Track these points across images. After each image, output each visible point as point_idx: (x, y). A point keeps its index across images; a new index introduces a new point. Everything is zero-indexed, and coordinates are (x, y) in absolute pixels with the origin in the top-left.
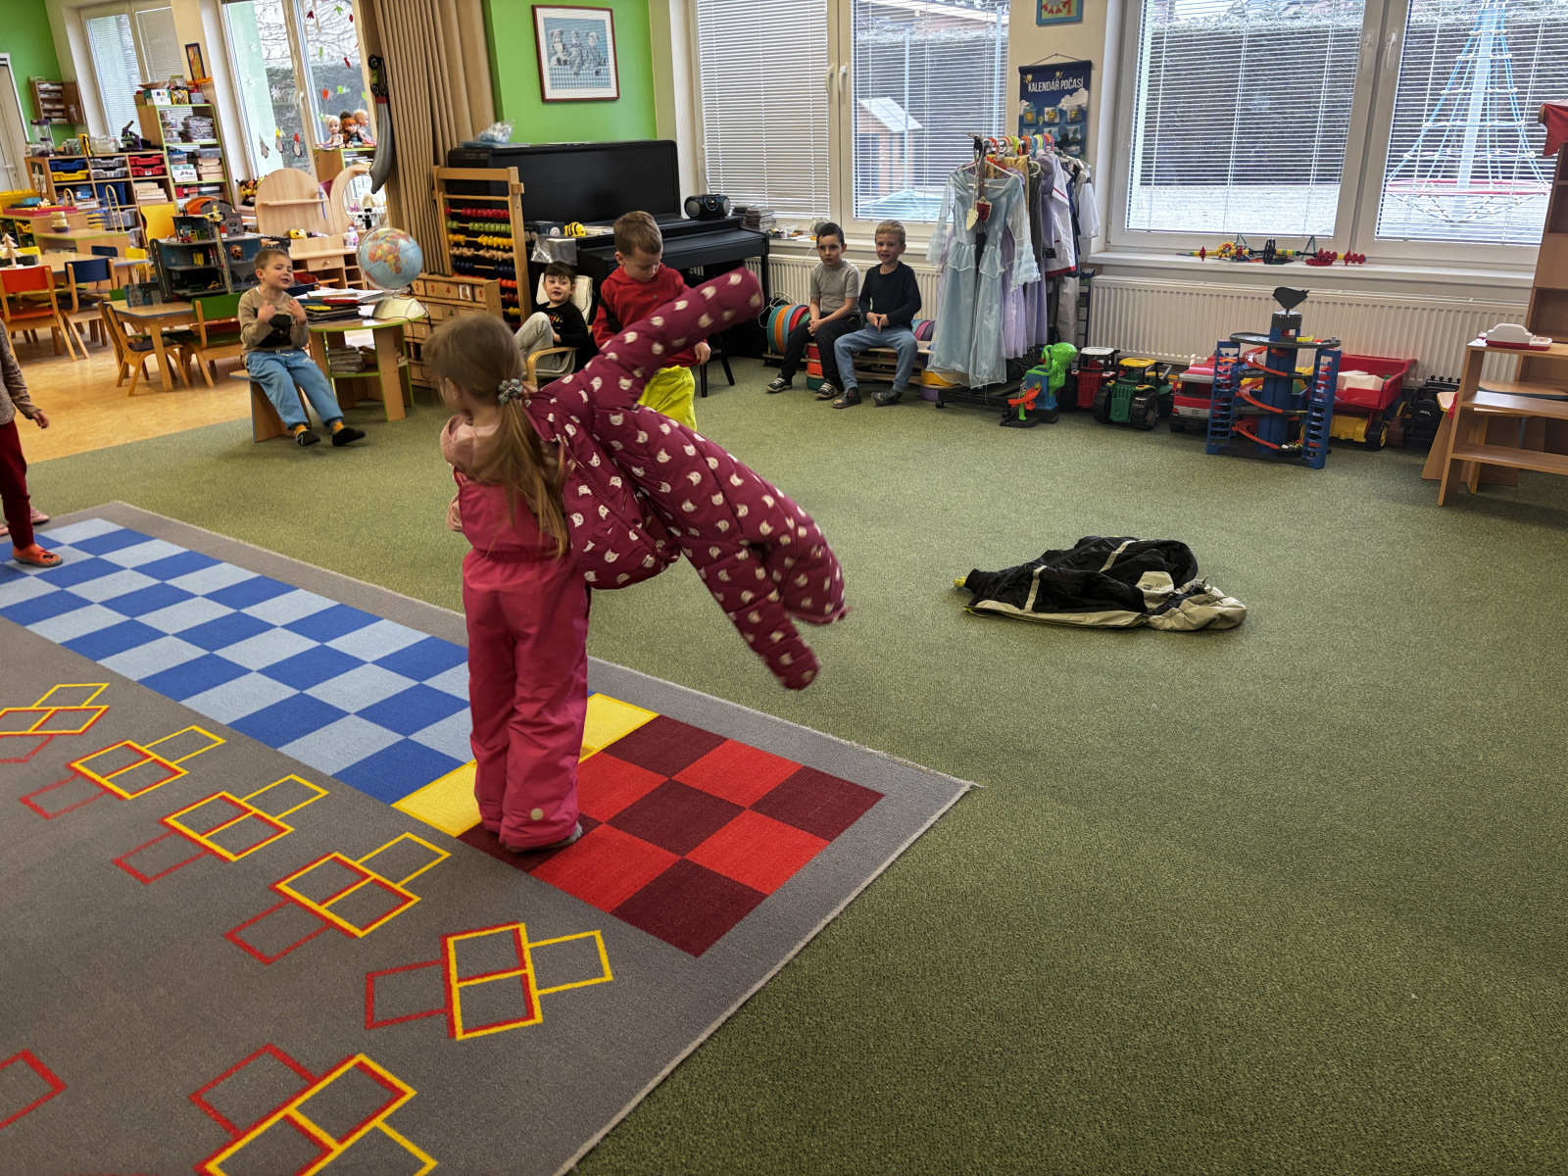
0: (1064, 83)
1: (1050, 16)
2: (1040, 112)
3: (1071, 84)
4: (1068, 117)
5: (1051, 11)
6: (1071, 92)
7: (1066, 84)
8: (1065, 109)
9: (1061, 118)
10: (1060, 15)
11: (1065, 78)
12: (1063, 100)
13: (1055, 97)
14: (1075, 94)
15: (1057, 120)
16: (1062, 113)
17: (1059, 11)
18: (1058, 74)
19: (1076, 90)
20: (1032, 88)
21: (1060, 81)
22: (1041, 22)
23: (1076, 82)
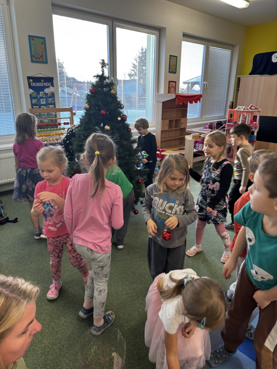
0: (45, 84)
1: (36, 60)
2: (38, 93)
3: (48, 84)
4: (49, 95)
5: (36, 58)
6: (48, 87)
7: (46, 84)
8: (47, 92)
9: (45, 96)
10: (39, 60)
11: (45, 82)
12: (45, 90)
13: (42, 88)
14: (49, 88)
15: (44, 96)
16: (46, 94)
17: (39, 58)
18: (42, 80)
19: (49, 87)
20: (33, 84)
21: (43, 83)
22: (32, 61)
23: (49, 84)
